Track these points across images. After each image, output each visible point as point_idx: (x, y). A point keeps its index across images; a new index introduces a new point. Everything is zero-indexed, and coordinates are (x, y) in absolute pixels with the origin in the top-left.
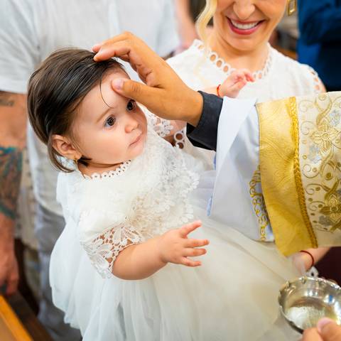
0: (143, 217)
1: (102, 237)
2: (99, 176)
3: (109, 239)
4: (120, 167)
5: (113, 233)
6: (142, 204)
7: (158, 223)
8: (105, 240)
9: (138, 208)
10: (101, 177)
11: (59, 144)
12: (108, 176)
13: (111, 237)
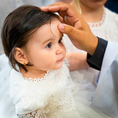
0: (51, 106)
1: (31, 114)
2: (32, 80)
3: (34, 115)
4: (43, 77)
5: (36, 113)
6: (53, 99)
7: (56, 110)
8: (32, 115)
9: (50, 101)
10: (33, 81)
11: (18, 53)
12: (37, 81)
13: (35, 114)
